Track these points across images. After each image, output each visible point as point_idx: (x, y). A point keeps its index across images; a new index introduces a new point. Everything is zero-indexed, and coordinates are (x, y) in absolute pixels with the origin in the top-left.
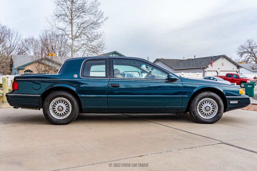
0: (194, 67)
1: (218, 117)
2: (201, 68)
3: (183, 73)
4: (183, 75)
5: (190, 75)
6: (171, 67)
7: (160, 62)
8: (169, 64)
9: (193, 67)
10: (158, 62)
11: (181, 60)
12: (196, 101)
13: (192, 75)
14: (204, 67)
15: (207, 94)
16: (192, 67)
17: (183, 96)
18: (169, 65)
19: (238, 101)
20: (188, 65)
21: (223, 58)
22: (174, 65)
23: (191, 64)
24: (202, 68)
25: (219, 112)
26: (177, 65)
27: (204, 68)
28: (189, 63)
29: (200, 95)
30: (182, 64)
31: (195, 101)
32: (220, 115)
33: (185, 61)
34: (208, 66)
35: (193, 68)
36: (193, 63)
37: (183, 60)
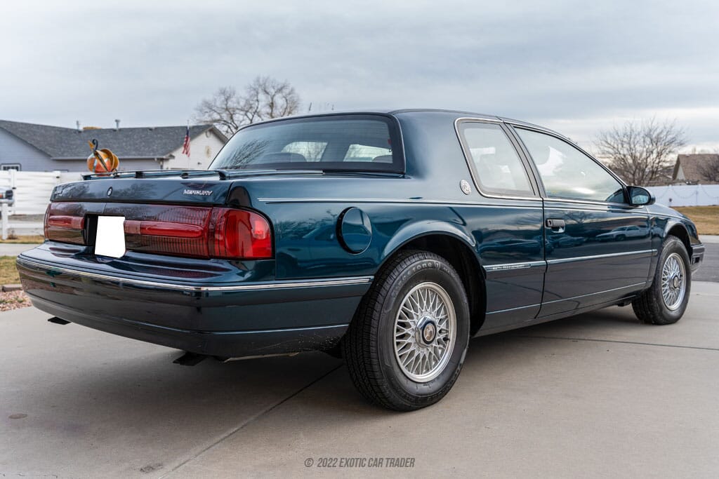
0: (130, 155)
2: (153, 159)
11: (71, 130)
14: (164, 157)
21: (208, 134)
24: (158, 159)
27: (162, 160)
33: (85, 135)
34: (173, 154)
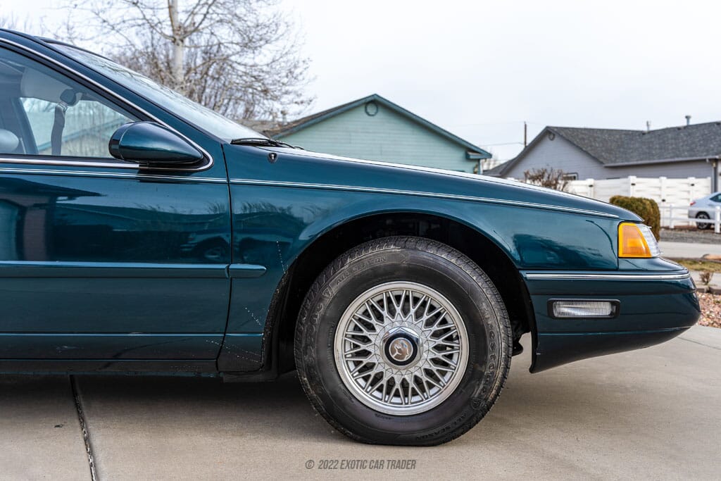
1: (469, 401)
3: (633, 179)
4: (633, 184)
5: (660, 188)
6: (596, 156)
7: (556, 138)
8: (591, 146)
9: (678, 156)
10: (552, 136)
12: (327, 301)
13: (668, 187)
15: (395, 255)
16: (671, 157)
17: (233, 266)
18: (589, 148)
19: (613, 303)
20: (658, 151)
22: (609, 151)
23: (672, 144)
25: (474, 370)
26: (619, 151)
28: (664, 142)
29: (355, 259)
30: (637, 145)
31: (321, 299)
32: (484, 390)
35: (676, 159)
36: (676, 144)
37: (643, 133)
